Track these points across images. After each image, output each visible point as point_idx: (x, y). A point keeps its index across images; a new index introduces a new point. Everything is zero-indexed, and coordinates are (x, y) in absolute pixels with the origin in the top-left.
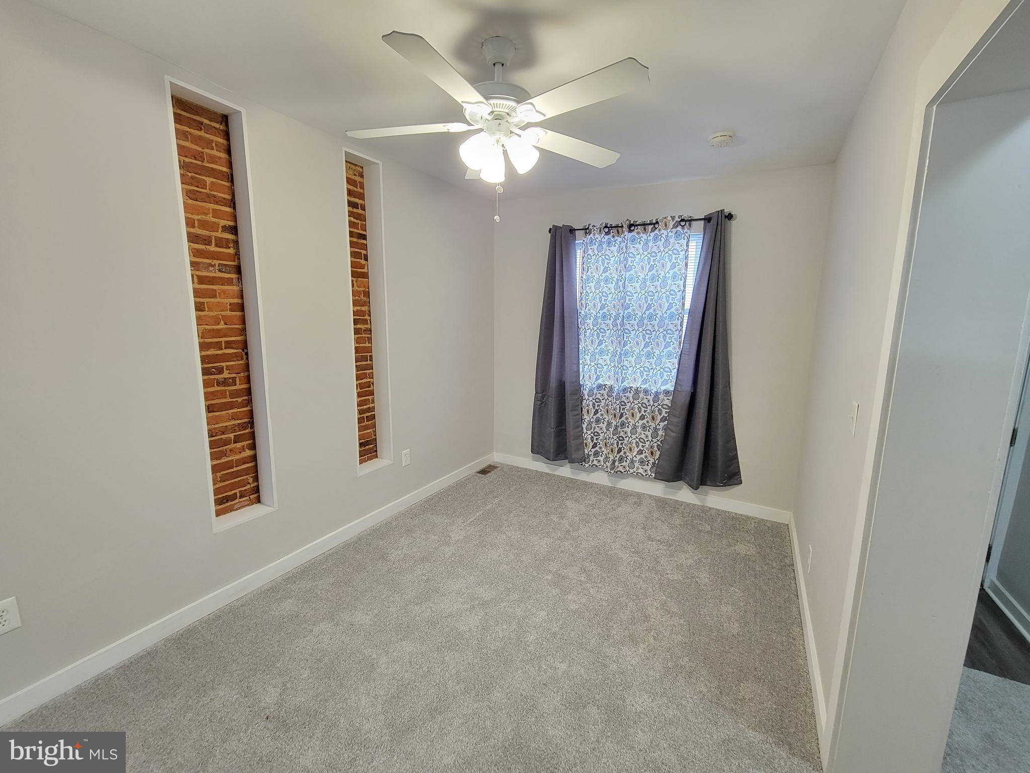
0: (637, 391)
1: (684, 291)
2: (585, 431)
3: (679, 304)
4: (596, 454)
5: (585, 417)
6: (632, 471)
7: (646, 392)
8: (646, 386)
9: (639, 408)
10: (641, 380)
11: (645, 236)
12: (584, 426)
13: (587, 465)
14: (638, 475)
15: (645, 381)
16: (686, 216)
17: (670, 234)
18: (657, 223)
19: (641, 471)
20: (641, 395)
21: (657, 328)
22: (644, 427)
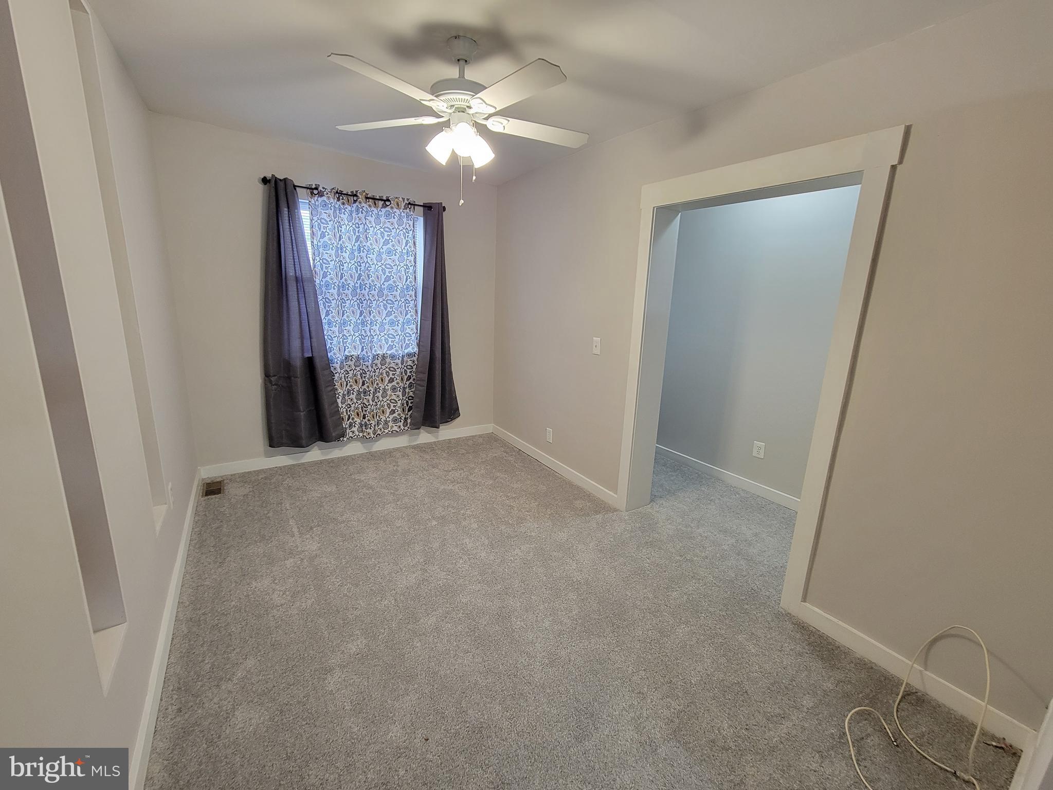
0: (384, 357)
1: (415, 266)
2: (340, 405)
3: (412, 279)
4: (351, 426)
5: (340, 390)
6: (386, 431)
7: (393, 357)
8: (393, 351)
9: (387, 372)
10: (386, 346)
11: (375, 211)
12: (339, 401)
13: (345, 439)
14: (393, 434)
15: (391, 347)
16: (411, 200)
17: (403, 214)
18: (388, 200)
19: (395, 428)
20: (388, 360)
21: (399, 299)
22: (394, 389)
